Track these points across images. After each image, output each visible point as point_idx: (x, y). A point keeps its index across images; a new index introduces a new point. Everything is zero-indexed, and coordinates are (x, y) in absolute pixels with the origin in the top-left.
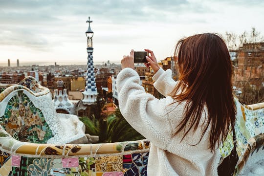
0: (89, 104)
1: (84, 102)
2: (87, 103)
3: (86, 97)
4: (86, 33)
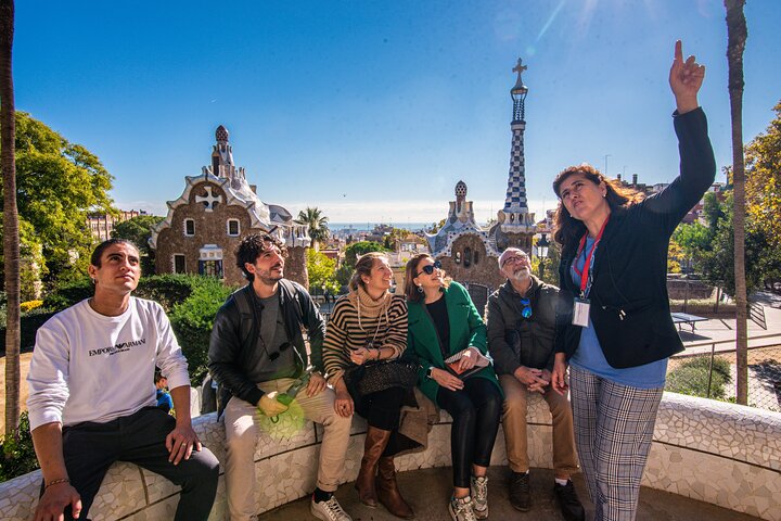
0: (516, 232)
1: (506, 228)
2: (512, 228)
3: (508, 218)
4: (512, 91)
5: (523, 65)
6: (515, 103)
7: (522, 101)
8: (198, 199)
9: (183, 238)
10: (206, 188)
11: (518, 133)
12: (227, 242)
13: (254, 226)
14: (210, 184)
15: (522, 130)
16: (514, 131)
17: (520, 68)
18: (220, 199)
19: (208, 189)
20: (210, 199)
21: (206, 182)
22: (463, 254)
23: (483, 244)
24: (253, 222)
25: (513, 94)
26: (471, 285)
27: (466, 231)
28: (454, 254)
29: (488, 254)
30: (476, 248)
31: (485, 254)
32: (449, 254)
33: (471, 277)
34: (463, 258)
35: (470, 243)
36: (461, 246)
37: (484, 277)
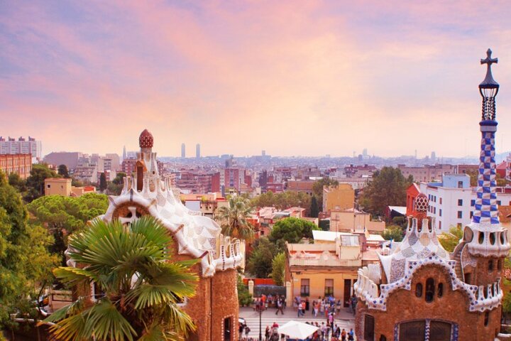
0: (486, 255)
1: (473, 249)
3: (476, 237)
4: (481, 87)
5: (493, 57)
6: (485, 100)
7: (493, 99)
10: (130, 208)
11: (488, 136)
13: (181, 251)
15: (492, 134)
16: (484, 133)
19: (132, 209)
20: (134, 219)
21: (131, 203)
22: (424, 286)
23: (448, 276)
24: (180, 248)
25: (482, 90)
26: (433, 322)
27: (429, 261)
28: (414, 287)
29: (455, 287)
30: (440, 279)
31: (451, 287)
32: (408, 287)
33: (433, 314)
34: (424, 291)
35: (432, 274)
36: (423, 278)
37: (448, 313)
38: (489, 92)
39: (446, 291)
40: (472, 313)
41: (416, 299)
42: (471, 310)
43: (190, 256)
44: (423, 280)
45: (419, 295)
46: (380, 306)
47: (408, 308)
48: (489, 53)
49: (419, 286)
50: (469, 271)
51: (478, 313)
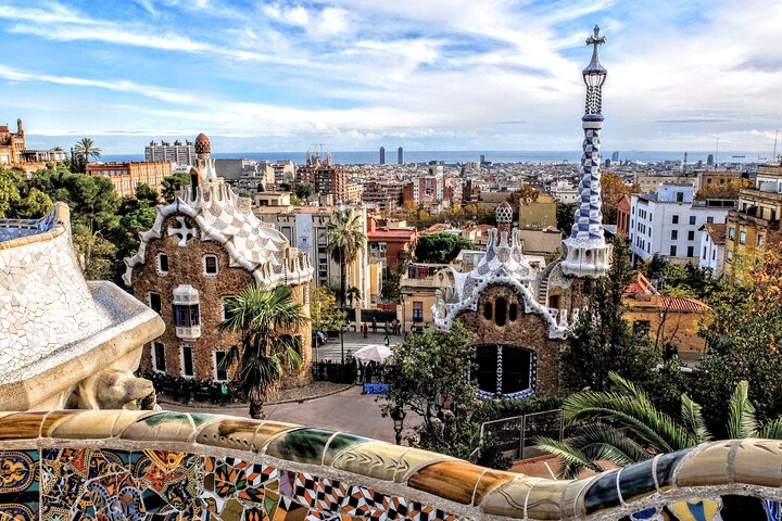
0: (580, 275)
1: (566, 268)
2: (575, 270)
3: (571, 255)
4: (585, 73)
5: (600, 35)
6: (590, 89)
7: (599, 88)
8: (171, 231)
9: (157, 276)
10: (178, 218)
11: (590, 134)
12: (203, 283)
13: (232, 263)
14: (182, 214)
15: (595, 131)
16: (586, 130)
17: (595, 42)
18: (194, 232)
19: (181, 219)
20: (184, 231)
21: (179, 213)
22: (494, 307)
23: (520, 296)
24: (231, 261)
25: (587, 77)
26: (506, 348)
27: (496, 279)
28: (481, 307)
29: (528, 310)
30: (512, 300)
31: (523, 309)
32: (474, 307)
33: (505, 339)
34: (494, 313)
35: (502, 294)
36: (491, 298)
37: (523, 339)
38: (594, 80)
39: (519, 314)
40: (552, 340)
41: (485, 321)
42: (550, 337)
43: (243, 268)
44: (491, 299)
45: (488, 316)
46: (444, 328)
47: (476, 331)
48: (597, 30)
49: (488, 306)
50: (557, 293)
51: (558, 340)
